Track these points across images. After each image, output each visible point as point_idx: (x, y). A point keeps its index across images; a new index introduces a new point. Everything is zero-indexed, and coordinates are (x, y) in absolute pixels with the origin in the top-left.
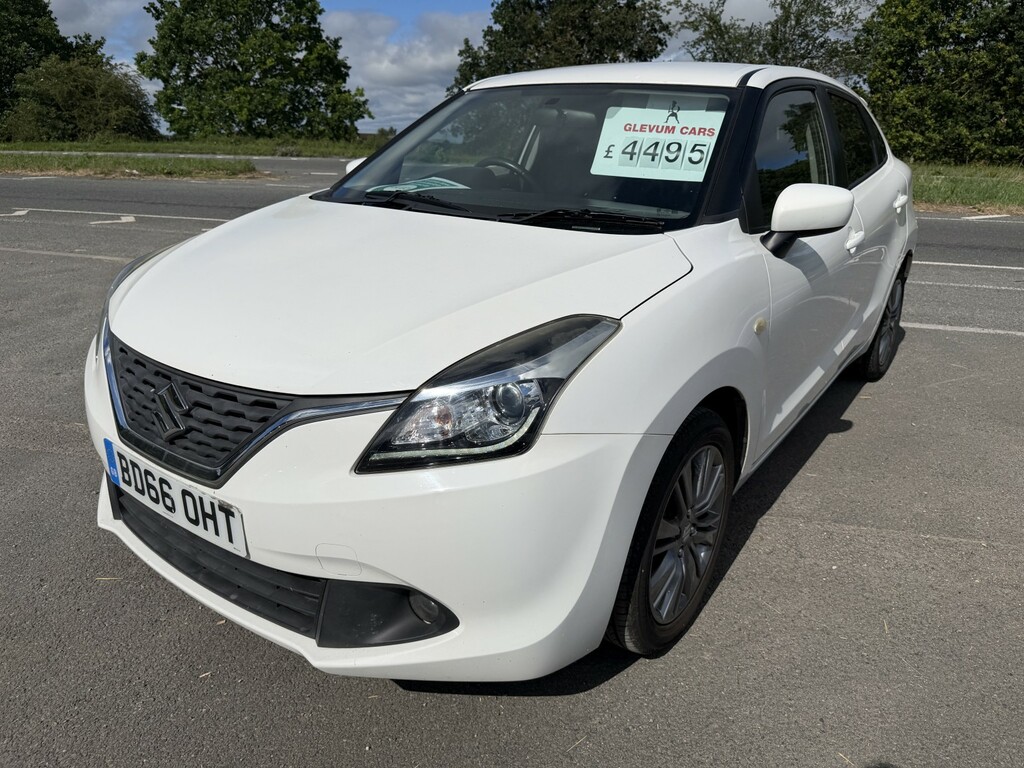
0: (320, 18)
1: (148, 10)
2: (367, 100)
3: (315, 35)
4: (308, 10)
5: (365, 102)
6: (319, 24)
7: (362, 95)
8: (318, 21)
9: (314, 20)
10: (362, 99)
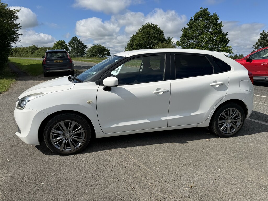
0: (222, 28)
1: (182, 30)
2: (232, 49)
3: (220, 32)
4: (219, 26)
5: (231, 49)
6: (222, 30)
7: (231, 47)
8: (221, 29)
9: (220, 29)
10: (231, 48)
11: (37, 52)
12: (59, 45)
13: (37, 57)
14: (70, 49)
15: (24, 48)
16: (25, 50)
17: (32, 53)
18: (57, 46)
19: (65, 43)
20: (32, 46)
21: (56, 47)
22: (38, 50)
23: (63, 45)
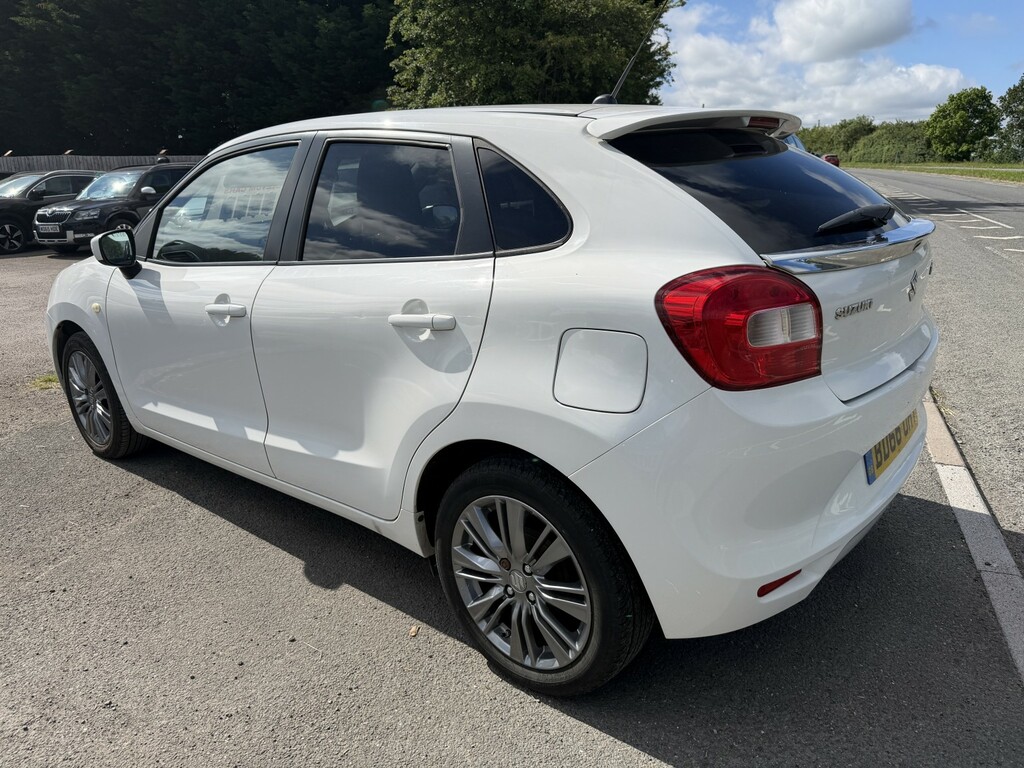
11: (865, 145)
12: (958, 108)
13: (859, 164)
14: (1005, 123)
15: (824, 129)
16: (823, 139)
17: (848, 148)
18: (949, 114)
19: (988, 101)
20: (851, 122)
21: (945, 117)
22: (870, 136)
23: (975, 110)
